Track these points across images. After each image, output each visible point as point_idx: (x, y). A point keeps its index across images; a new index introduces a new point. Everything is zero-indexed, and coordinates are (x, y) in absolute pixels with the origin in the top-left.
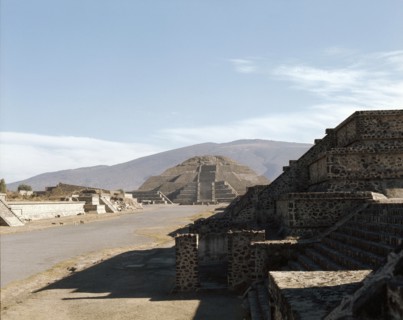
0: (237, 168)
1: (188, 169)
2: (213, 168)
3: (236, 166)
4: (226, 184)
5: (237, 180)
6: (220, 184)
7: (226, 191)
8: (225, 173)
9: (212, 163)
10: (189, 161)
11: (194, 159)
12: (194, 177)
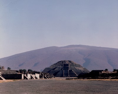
0: (76, 65)
1: (59, 65)
2: (68, 65)
3: (75, 65)
4: (73, 71)
5: (76, 69)
6: (71, 71)
7: (73, 73)
8: (72, 67)
9: (67, 63)
10: (59, 62)
11: (60, 62)
12: (61, 68)
